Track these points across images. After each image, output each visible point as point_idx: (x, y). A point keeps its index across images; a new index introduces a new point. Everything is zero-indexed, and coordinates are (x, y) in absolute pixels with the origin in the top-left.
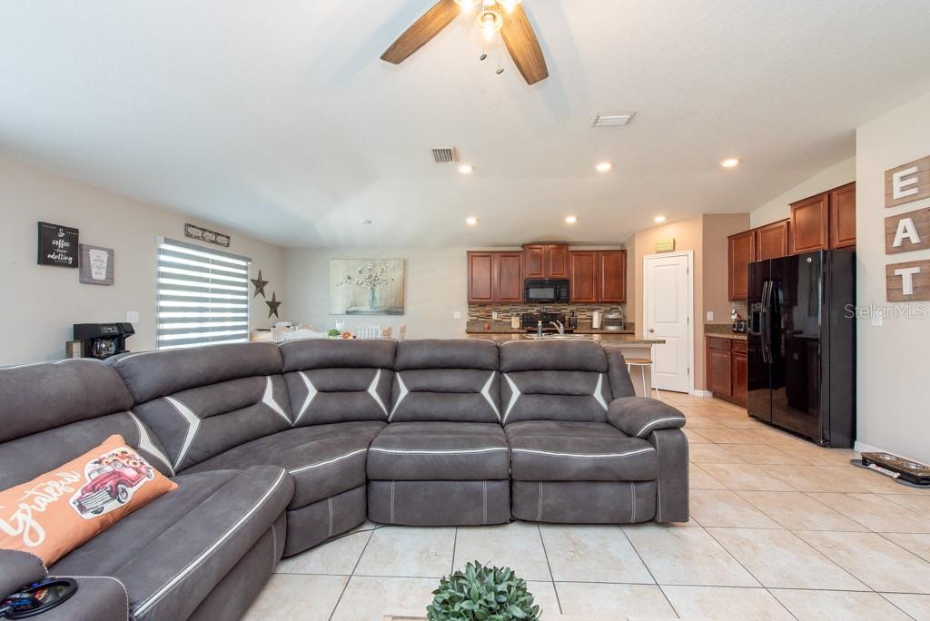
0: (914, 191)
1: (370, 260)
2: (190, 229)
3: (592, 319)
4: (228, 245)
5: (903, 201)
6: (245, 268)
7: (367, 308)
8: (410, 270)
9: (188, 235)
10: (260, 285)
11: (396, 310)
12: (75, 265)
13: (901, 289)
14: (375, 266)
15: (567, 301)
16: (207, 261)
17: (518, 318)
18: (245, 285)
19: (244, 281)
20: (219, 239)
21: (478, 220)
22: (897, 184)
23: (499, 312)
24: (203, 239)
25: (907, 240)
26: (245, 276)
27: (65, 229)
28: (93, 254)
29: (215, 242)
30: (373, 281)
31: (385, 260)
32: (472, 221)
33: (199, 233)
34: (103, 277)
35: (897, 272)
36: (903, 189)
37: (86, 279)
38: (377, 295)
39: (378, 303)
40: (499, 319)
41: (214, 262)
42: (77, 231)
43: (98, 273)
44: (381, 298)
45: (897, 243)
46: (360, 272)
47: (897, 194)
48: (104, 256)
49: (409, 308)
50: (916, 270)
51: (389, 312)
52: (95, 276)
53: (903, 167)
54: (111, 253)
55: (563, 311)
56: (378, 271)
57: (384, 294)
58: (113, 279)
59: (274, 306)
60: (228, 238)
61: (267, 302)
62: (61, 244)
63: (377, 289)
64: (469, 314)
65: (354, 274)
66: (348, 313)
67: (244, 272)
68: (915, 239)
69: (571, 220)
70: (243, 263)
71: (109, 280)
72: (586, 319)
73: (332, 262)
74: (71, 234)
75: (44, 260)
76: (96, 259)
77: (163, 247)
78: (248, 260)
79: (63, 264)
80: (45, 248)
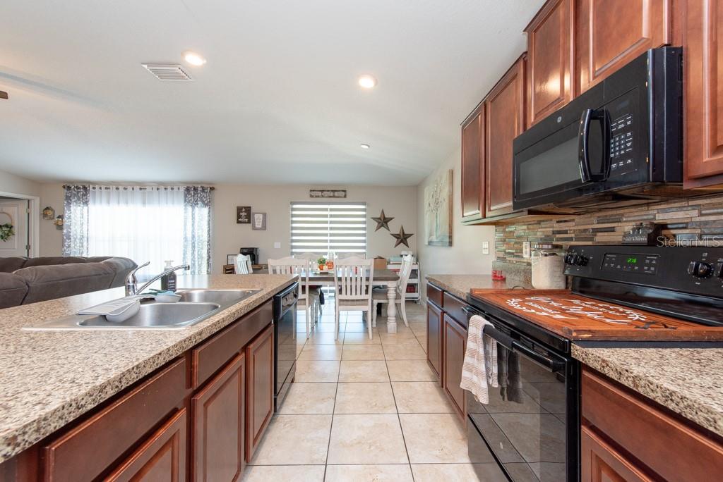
1: (436, 180)
2: (313, 193)
4: (345, 196)
6: (364, 210)
7: (435, 238)
9: (312, 196)
10: (383, 221)
12: (249, 222)
14: (437, 187)
16: (326, 210)
18: (364, 223)
19: (363, 219)
20: (336, 194)
24: (323, 196)
26: (364, 216)
27: (245, 208)
28: (256, 216)
29: (334, 197)
33: (320, 194)
34: (260, 226)
37: (254, 228)
38: (438, 222)
39: (439, 233)
41: (331, 210)
42: (250, 207)
43: (259, 224)
44: (440, 226)
46: (433, 196)
48: (261, 216)
49: (456, 236)
52: (257, 226)
54: (265, 215)
58: (266, 227)
59: (402, 238)
60: (345, 191)
61: (393, 235)
62: (243, 214)
63: (438, 214)
66: (429, 243)
67: (363, 213)
70: (363, 207)
71: (264, 227)
73: (425, 192)
74: (248, 209)
75: (238, 222)
76: (258, 219)
77: (295, 206)
78: (364, 204)
79: (245, 222)
80: (239, 216)
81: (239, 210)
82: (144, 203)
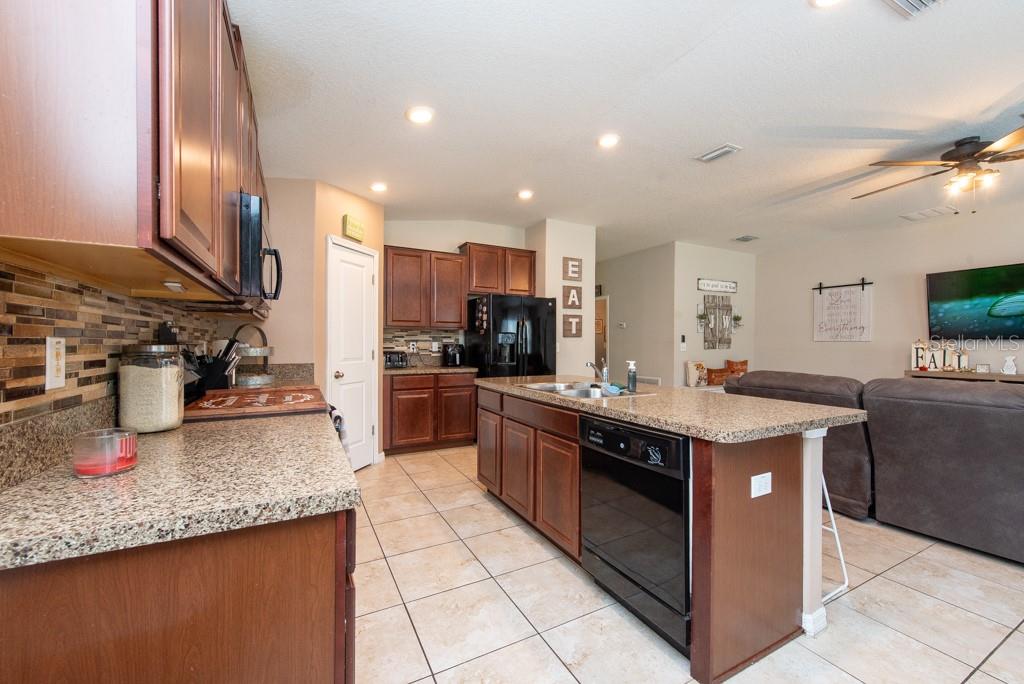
0: (576, 275)
5: (571, 279)
13: (571, 330)
22: (571, 269)
25: (573, 302)
35: (571, 320)
36: (574, 272)
45: (570, 303)
47: (570, 274)
50: (577, 320)
53: (572, 259)
68: (577, 303)
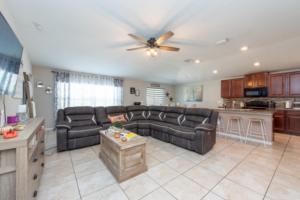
1: (193, 86)
3: (285, 104)
4: (160, 87)
6: (164, 91)
7: (192, 99)
8: (204, 88)
9: (152, 86)
10: (167, 95)
11: (200, 100)
14: (194, 88)
15: (266, 96)
16: (155, 90)
17: (243, 103)
18: (164, 95)
19: (163, 94)
20: (158, 86)
21: (218, 71)
23: (235, 101)
24: (154, 86)
26: (164, 93)
28: (137, 91)
30: (194, 92)
31: (197, 86)
32: (215, 72)
37: (136, 95)
38: (195, 96)
39: (195, 98)
40: (236, 103)
41: (157, 90)
43: (137, 94)
44: (196, 97)
46: (190, 90)
48: (138, 91)
49: (204, 99)
51: (198, 101)
52: (137, 95)
54: (139, 91)
55: (268, 100)
56: (195, 89)
57: (197, 95)
59: (171, 99)
60: (160, 85)
61: (170, 98)
63: (194, 94)
64: (224, 101)
65: (189, 90)
66: (187, 101)
67: (163, 92)
69: (257, 64)
70: (163, 90)
71: (139, 95)
72: (283, 104)
73: (184, 88)
74: (134, 89)
75: (131, 93)
76: (137, 92)
77: (147, 89)
78: (164, 89)
79: (133, 93)
80: (131, 91)
81: (131, 89)
82: (96, 83)
